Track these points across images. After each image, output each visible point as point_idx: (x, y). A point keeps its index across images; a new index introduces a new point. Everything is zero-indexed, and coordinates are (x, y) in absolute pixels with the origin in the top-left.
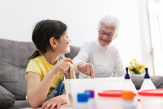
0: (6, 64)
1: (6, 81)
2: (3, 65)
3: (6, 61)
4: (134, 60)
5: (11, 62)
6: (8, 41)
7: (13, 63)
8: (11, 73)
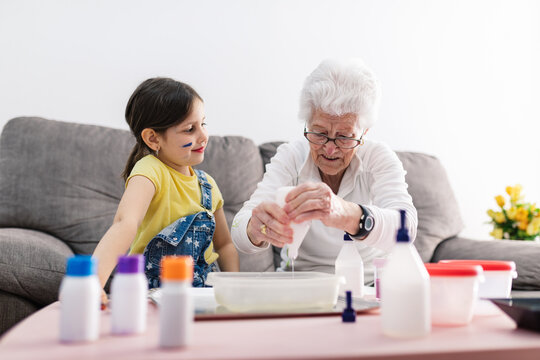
0: (92, 193)
1: (88, 240)
2: (81, 197)
3: (91, 185)
4: (509, 191)
5: (104, 190)
6: (102, 129)
7: (109, 193)
8: (102, 218)
